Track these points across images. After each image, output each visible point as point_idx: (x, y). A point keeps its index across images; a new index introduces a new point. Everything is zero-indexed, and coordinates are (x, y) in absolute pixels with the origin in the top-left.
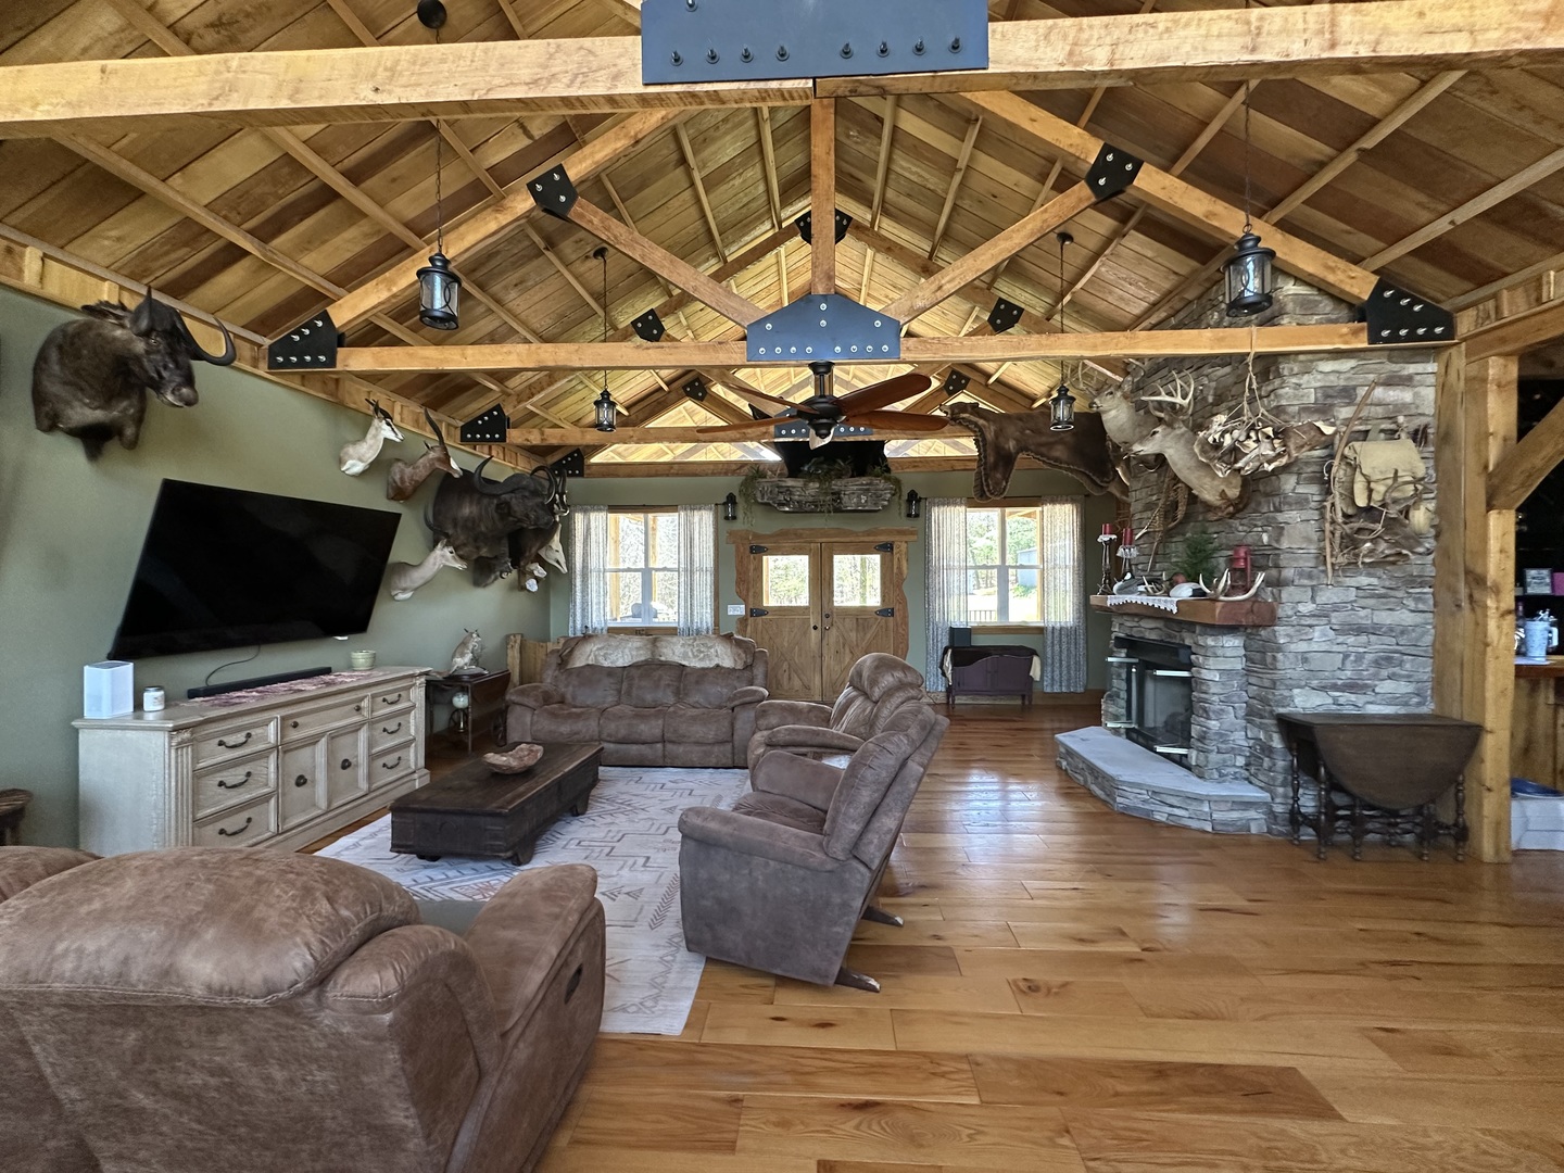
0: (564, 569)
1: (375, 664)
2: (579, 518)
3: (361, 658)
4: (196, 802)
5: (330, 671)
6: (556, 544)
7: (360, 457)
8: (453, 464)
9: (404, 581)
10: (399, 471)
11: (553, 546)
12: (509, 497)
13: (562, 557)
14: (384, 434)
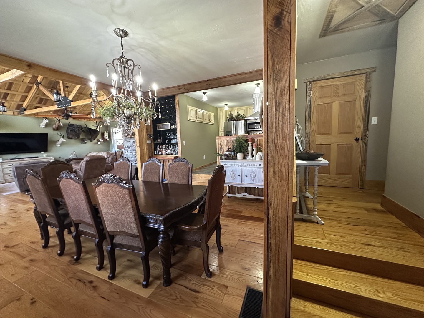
0: (108, 140)
2: (112, 129)
3: (44, 155)
4: (3, 172)
5: (38, 157)
6: (106, 135)
7: (43, 125)
8: (61, 124)
9: (57, 144)
10: (54, 126)
11: (105, 135)
12: (74, 129)
13: (107, 138)
14: (45, 121)
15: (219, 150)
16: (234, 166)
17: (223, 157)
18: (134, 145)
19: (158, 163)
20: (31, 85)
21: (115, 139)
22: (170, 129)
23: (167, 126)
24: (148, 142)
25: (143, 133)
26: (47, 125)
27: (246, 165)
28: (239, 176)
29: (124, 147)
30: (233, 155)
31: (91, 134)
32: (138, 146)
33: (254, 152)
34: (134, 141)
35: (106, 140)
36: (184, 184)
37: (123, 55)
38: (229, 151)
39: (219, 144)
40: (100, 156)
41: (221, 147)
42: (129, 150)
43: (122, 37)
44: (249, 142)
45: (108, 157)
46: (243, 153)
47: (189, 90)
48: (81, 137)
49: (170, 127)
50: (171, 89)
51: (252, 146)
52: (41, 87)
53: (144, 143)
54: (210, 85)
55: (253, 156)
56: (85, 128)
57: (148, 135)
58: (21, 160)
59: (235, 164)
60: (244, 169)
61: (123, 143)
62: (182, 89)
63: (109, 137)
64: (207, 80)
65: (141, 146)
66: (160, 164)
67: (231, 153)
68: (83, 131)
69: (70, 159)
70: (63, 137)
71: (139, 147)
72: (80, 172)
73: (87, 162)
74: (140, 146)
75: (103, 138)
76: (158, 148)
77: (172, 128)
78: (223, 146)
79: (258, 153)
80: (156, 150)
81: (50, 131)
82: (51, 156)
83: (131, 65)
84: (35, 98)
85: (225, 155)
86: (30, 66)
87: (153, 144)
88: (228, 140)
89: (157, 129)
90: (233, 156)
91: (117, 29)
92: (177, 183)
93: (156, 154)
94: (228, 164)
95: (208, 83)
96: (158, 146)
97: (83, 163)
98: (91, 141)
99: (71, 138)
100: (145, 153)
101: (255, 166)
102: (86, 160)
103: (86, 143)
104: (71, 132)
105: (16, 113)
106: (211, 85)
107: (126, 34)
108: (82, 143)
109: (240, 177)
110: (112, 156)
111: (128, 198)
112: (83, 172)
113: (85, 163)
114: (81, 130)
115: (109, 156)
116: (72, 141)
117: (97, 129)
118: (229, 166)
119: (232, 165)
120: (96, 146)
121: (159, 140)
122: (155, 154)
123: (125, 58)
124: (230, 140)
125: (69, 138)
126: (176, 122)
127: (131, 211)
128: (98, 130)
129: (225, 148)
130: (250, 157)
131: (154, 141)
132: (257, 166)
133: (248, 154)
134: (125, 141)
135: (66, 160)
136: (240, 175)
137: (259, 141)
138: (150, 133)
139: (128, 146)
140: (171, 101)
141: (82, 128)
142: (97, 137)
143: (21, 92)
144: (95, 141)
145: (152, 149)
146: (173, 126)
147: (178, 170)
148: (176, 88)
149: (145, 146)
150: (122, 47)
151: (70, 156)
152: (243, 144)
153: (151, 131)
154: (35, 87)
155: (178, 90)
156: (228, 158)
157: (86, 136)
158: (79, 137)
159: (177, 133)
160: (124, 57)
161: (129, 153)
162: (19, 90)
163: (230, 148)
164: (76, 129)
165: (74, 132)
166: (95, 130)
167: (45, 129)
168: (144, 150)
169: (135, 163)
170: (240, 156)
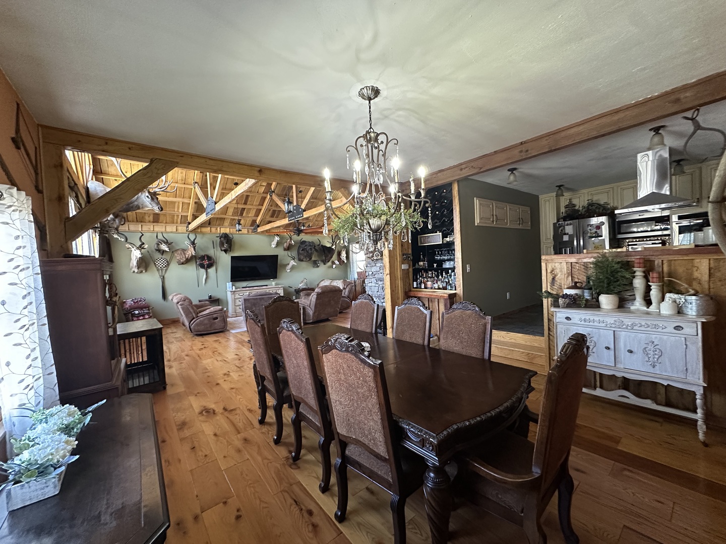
0: (346, 262)
1: (276, 284)
2: (351, 245)
3: (273, 283)
4: (235, 303)
5: (267, 286)
6: (344, 255)
7: (274, 245)
8: (292, 242)
9: (287, 268)
10: (285, 245)
11: (342, 255)
12: (306, 247)
13: (345, 258)
14: (277, 238)
15: (549, 284)
16: (591, 323)
17: (561, 301)
18: (381, 271)
19: (421, 308)
20: (264, 195)
21: (354, 260)
22: (441, 243)
23: (436, 239)
24: (404, 267)
25: (397, 252)
26: (278, 244)
27: (630, 324)
28: (608, 348)
29: (367, 274)
30: (588, 298)
31: (325, 254)
32: (387, 274)
33: (654, 293)
34: (382, 265)
35: (344, 261)
36: (474, 356)
37: (371, 128)
38: (575, 287)
39: (549, 271)
40: (334, 287)
41: (554, 279)
42: (374, 280)
43: (370, 99)
44: (635, 269)
45: (344, 289)
46: (618, 293)
47: (481, 168)
48: (313, 259)
49: (443, 239)
50: (445, 173)
51: (646, 278)
52: (274, 197)
53: (397, 269)
54: (527, 151)
55: (648, 302)
56: (319, 245)
57: (403, 255)
58: (251, 288)
59: (597, 319)
60: (622, 335)
61: (365, 268)
62: (466, 169)
63: (348, 257)
64: (522, 143)
65: (392, 274)
66: (425, 312)
67: (583, 293)
68: (316, 250)
69: (299, 289)
70: (294, 259)
71: (389, 276)
72: (310, 309)
73: (318, 295)
74: (390, 274)
75: (339, 259)
76: (420, 277)
77: (445, 242)
78: (559, 275)
79: (668, 295)
80: (416, 281)
81: (280, 252)
82: (280, 285)
83: (382, 142)
84: (268, 210)
85: (565, 296)
86: (260, 171)
87: (411, 270)
88: (573, 264)
89: (419, 245)
90: (587, 300)
91: (363, 88)
92: (459, 353)
93: (416, 288)
94: (573, 318)
95: (524, 148)
96: (419, 274)
97: (313, 297)
98: (325, 264)
99: (302, 261)
100: (398, 286)
101: (660, 330)
102: (317, 293)
103: (318, 267)
104: (303, 252)
105: (250, 231)
106: (529, 152)
107: (376, 92)
108: (314, 267)
109: (612, 352)
110: (349, 286)
111: (372, 384)
112: (313, 310)
113: (315, 296)
114: (313, 249)
115: (345, 287)
116: (304, 264)
117: (332, 246)
118: (579, 322)
119: (585, 321)
120: (331, 270)
121: (421, 263)
122: (414, 288)
123: (374, 132)
124: (576, 263)
125: (300, 260)
126: (453, 231)
127: (376, 409)
128: (334, 247)
129: (564, 280)
130: (638, 304)
131: (414, 265)
132: (664, 330)
133: (632, 297)
134: (368, 265)
135: (295, 290)
136: (612, 347)
137: (670, 266)
138: (407, 251)
139: (373, 273)
140: (445, 194)
141: (315, 246)
142: (332, 257)
143: (255, 205)
144: (330, 263)
145: (410, 280)
146: (447, 237)
147: (462, 327)
148: (456, 169)
149: (399, 274)
150: (370, 115)
151: (300, 285)
152: (618, 272)
153: (408, 248)
154: (269, 197)
155: (459, 172)
156: (574, 303)
157: (319, 256)
158: (311, 259)
159: (454, 250)
160: (372, 130)
161: (374, 285)
162: (254, 204)
163: (577, 280)
164: (308, 248)
165: (305, 251)
166: (330, 247)
167: (275, 249)
168: (397, 281)
169: (382, 301)
170: (606, 301)
